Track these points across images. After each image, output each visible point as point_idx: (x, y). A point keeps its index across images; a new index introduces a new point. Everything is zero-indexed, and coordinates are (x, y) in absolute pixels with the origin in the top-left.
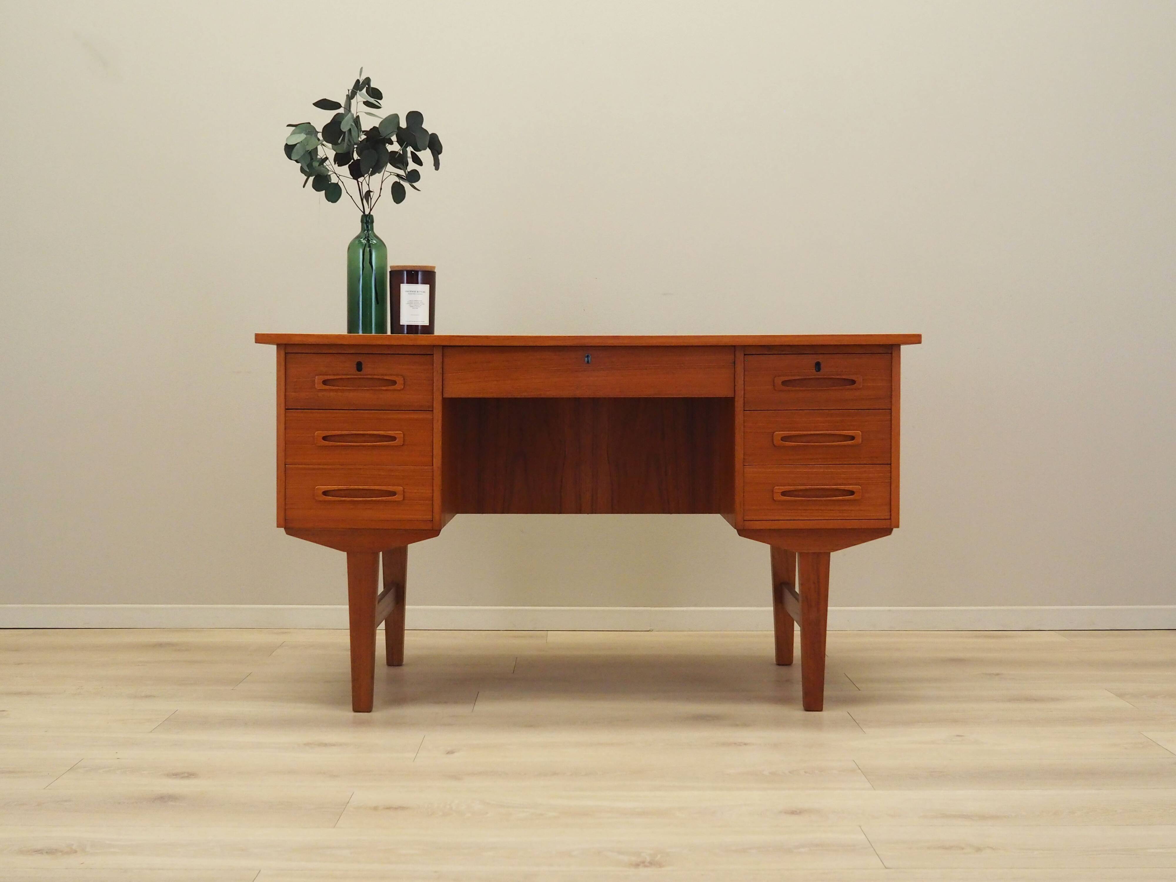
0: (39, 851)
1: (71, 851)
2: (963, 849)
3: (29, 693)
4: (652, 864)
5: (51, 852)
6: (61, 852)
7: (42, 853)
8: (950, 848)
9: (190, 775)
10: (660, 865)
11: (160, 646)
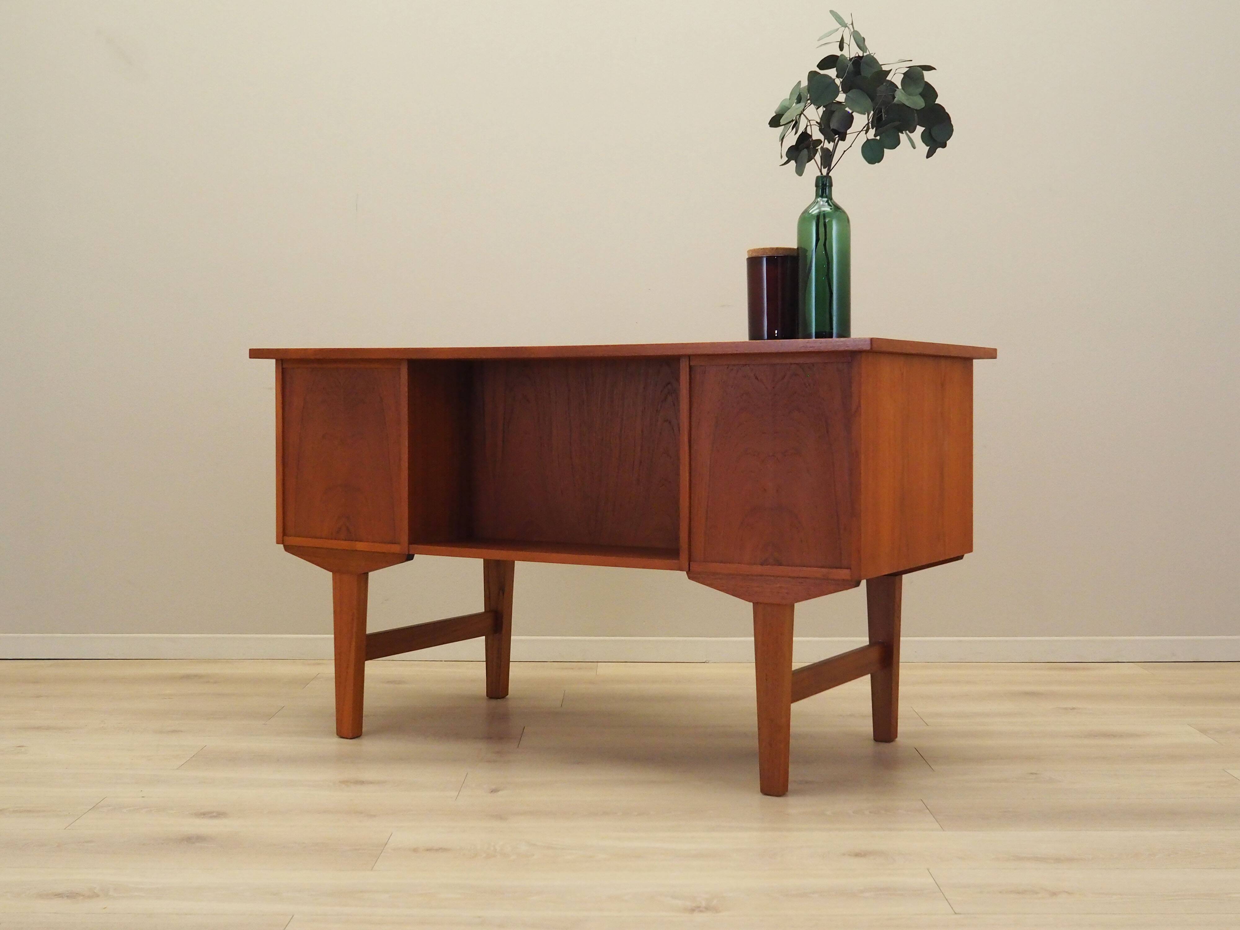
0: (59, 895)
1: (93, 895)
2: (1037, 893)
3: (48, 728)
4: (707, 909)
5: (72, 896)
6: (83, 896)
7: (63, 897)
8: (1024, 892)
9: (218, 815)
10: (715, 910)
11: (187, 678)
